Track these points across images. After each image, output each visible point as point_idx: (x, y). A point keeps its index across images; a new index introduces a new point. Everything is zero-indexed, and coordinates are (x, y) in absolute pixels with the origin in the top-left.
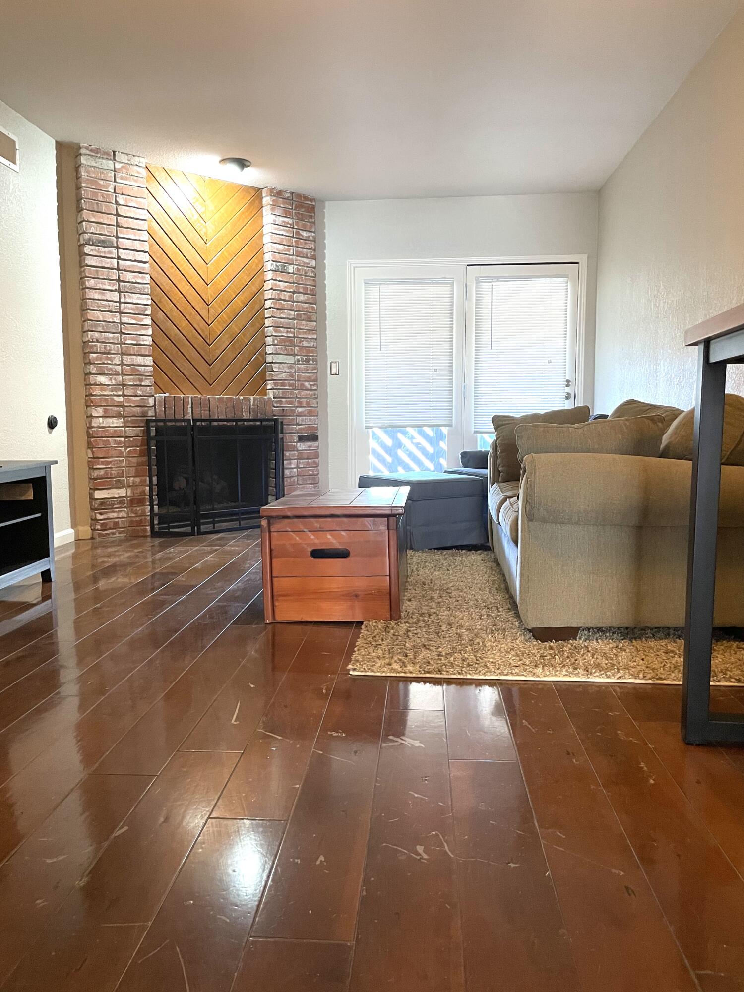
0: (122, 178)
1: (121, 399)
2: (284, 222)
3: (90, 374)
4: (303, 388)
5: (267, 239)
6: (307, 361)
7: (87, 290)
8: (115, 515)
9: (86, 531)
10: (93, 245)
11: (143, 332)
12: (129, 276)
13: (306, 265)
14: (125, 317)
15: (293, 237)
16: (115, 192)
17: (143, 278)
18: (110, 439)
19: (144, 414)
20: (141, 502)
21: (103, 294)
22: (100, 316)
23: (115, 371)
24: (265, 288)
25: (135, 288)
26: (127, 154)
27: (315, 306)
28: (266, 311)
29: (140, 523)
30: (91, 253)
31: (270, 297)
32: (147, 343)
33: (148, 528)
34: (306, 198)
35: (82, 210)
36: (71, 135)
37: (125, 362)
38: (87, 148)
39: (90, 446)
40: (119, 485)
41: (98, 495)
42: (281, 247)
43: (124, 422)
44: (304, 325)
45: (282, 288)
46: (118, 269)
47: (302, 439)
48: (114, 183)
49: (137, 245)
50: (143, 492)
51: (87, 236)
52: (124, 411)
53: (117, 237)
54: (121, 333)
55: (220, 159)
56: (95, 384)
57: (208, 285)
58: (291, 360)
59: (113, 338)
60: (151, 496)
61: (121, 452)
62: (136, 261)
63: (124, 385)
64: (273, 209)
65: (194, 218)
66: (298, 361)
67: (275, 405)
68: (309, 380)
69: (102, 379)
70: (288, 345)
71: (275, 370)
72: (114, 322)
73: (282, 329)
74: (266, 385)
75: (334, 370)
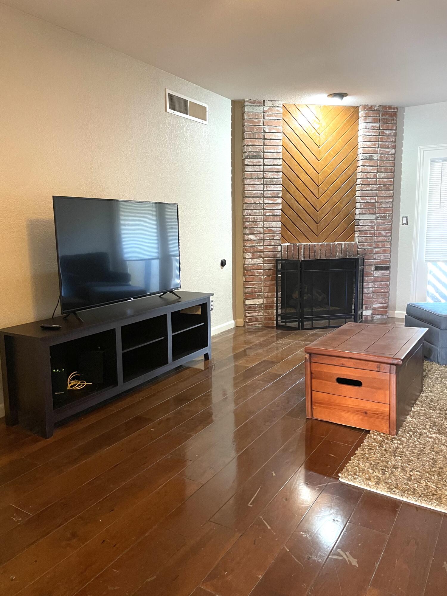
0: (268, 116)
1: (262, 248)
2: (373, 126)
3: (246, 234)
4: (380, 235)
5: (360, 139)
6: (384, 217)
7: (245, 186)
8: (256, 314)
9: (241, 322)
10: (250, 159)
11: (277, 208)
12: (270, 175)
13: (387, 153)
14: (266, 199)
15: (379, 135)
16: (263, 125)
17: (278, 175)
18: (255, 271)
19: (275, 256)
20: (271, 307)
21: (254, 187)
22: (252, 200)
23: (260, 232)
24: (357, 171)
25: (273, 181)
26: (272, 101)
27: (392, 180)
28: (357, 186)
29: (270, 319)
30: (249, 164)
31: (360, 177)
32: (278, 214)
33: (275, 322)
34: (390, 108)
35: (245, 139)
36: (239, 96)
37: (265, 226)
38: (248, 102)
39: (244, 275)
40: (259, 297)
41: (248, 302)
42: (369, 143)
43: (263, 261)
44: (384, 193)
45: (369, 171)
46: (263, 171)
47: (377, 269)
48: (263, 120)
49: (275, 155)
50: (273, 302)
51: (246, 154)
52: (263, 254)
53: (264, 152)
54: (264, 209)
55: (327, 95)
56: (248, 240)
57: (319, 174)
58: (372, 217)
59: (259, 213)
60: (277, 303)
61: (261, 278)
62: (274, 165)
63: (264, 240)
64: (365, 119)
65: (311, 132)
66: (378, 217)
67: (359, 247)
68: (385, 229)
69: (252, 237)
70: (370, 207)
71: (360, 224)
72: (260, 203)
73: (367, 198)
74: (354, 234)
75: (404, 222)
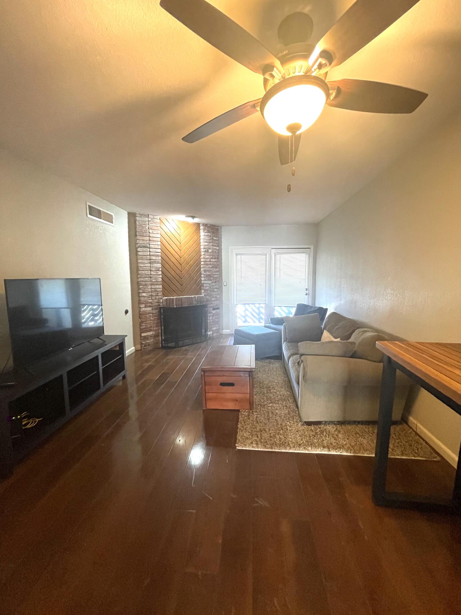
0: (151, 224)
1: (151, 301)
2: (207, 235)
3: (140, 293)
4: (214, 291)
5: (202, 241)
6: (216, 282)
7: (139, 264)
8: (149, 341)
9: (139, 347)
10: (141, 248)
11: (159, 277)
12: (154, 258)
13: (215, 249)
14: (152, 272)
15: (211, 240)
16: (148, 229)
17: (159, 258)
18: (147, 315)
19: (159, 305)
20: (158, 336)
21: (144, 264)
22: (143, 272)
23: (149, 291)
24: (201, 258)
25: (156, 261)
26: (153, 215)
27: (218, 263)
28: (201, 266)
29: (157, 343)
30: (140, 251)
31: (203, 261)
32: (160, 280)
33: (161, 345)
34: (215, 226)
35: (137, 236)
36: (133, 210)
37: (152, 288)
38: (138, 214)
39: (140, 318)
40: (150, 331)
41: (143, 335)
42: (206, 243)
43: (152, 309)
44: (215, 270)
45: (207, 258)
46: (150, 255)
47: (214, 309)
48: (148, 226)
49: (156, 246)
50: (159, 333)
51: (139, 245)
52: (152, 305)
53: (149, 244)
54: (151, 278)
55: (185, 216)
56: (142, 296)
57: (181, 258)
58: (210, 282)
59: (148, 280)
60: (161, 333)
61: (151, 319)
62: (156, 252)
63: (152, 296)
64: (204, 231)
65: (176, 235)
66: (212, 282)
67: (205, 298)
68: (216, 288)
69: (144, 294)
70: (209, 277)
71: (205, 286)
72: (148, 274)
73: (207, 272)
74: (201, 291)
75: (225, 284)
